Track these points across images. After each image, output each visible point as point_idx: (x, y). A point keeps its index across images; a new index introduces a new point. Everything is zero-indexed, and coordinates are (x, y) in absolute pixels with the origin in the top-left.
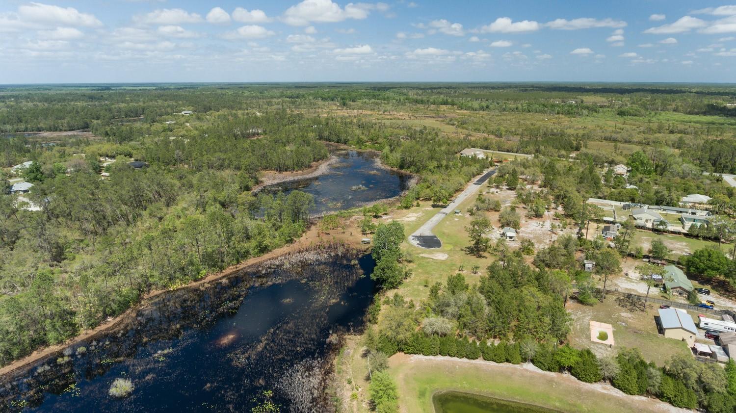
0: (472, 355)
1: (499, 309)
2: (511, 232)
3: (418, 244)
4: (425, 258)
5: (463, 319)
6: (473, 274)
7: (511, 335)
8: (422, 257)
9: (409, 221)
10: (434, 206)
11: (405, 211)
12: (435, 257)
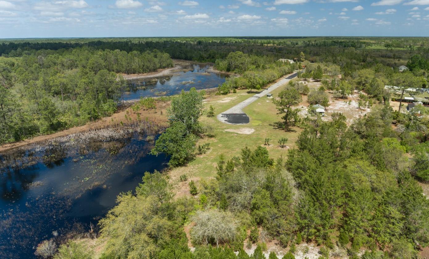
2: (320, 109)
3: (225, 121)
4: (229, 132)
6: (280, 148)
8: (226, 132)
9: (222, 103)
10: (249, 92)
11: (222, 96)
12: (240, 131)
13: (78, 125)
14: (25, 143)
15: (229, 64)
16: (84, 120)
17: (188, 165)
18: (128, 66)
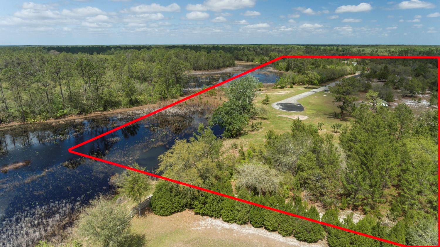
0: (307, 235)
1: (365, 165)
3: (280, 108)
4: (282, 117)
5: (302, 173)
6: (333, 133)
7: (385, 210)
8: (280, 117)
9: (278, 95)
10: (306, 88)
11: (278, 89)
12: (294, 117)
13: (151, 102)
14: (109, 113)
15: (289, 64)
16: (156, 99)
17: (239, 138)
18: (196, 63)
